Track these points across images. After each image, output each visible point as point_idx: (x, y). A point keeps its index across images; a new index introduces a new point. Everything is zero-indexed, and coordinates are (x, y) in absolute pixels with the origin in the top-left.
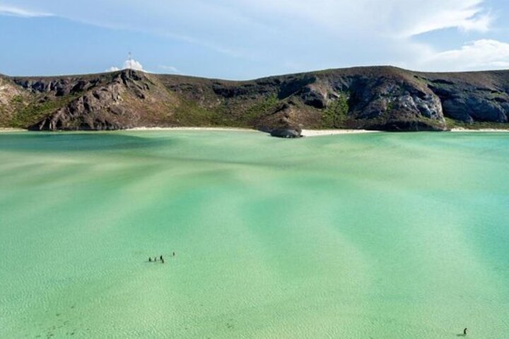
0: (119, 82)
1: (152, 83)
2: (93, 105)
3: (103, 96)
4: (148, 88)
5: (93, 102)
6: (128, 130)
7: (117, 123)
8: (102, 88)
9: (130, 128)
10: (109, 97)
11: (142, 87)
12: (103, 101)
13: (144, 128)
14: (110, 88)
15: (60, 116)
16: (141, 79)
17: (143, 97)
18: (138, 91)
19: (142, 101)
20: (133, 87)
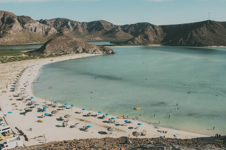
0: (204, 26)
1: (219, 26)
2: (195, 36)
3: (198, 32)
4: (217, 28)
5: (195, 35)
6: (208, 47)
7: (204, 44)
8: (198, 28)
9: (209, 46)
10: (201, 33)
11: (214, 28)
12: (199, 34)
13: (215, 47)
14: (201, 28)
15: (181, 40)
16: (214, 24)
17: (215, 32)
18: (213, 30)
19: (214, 34)
20: (210, 28)
